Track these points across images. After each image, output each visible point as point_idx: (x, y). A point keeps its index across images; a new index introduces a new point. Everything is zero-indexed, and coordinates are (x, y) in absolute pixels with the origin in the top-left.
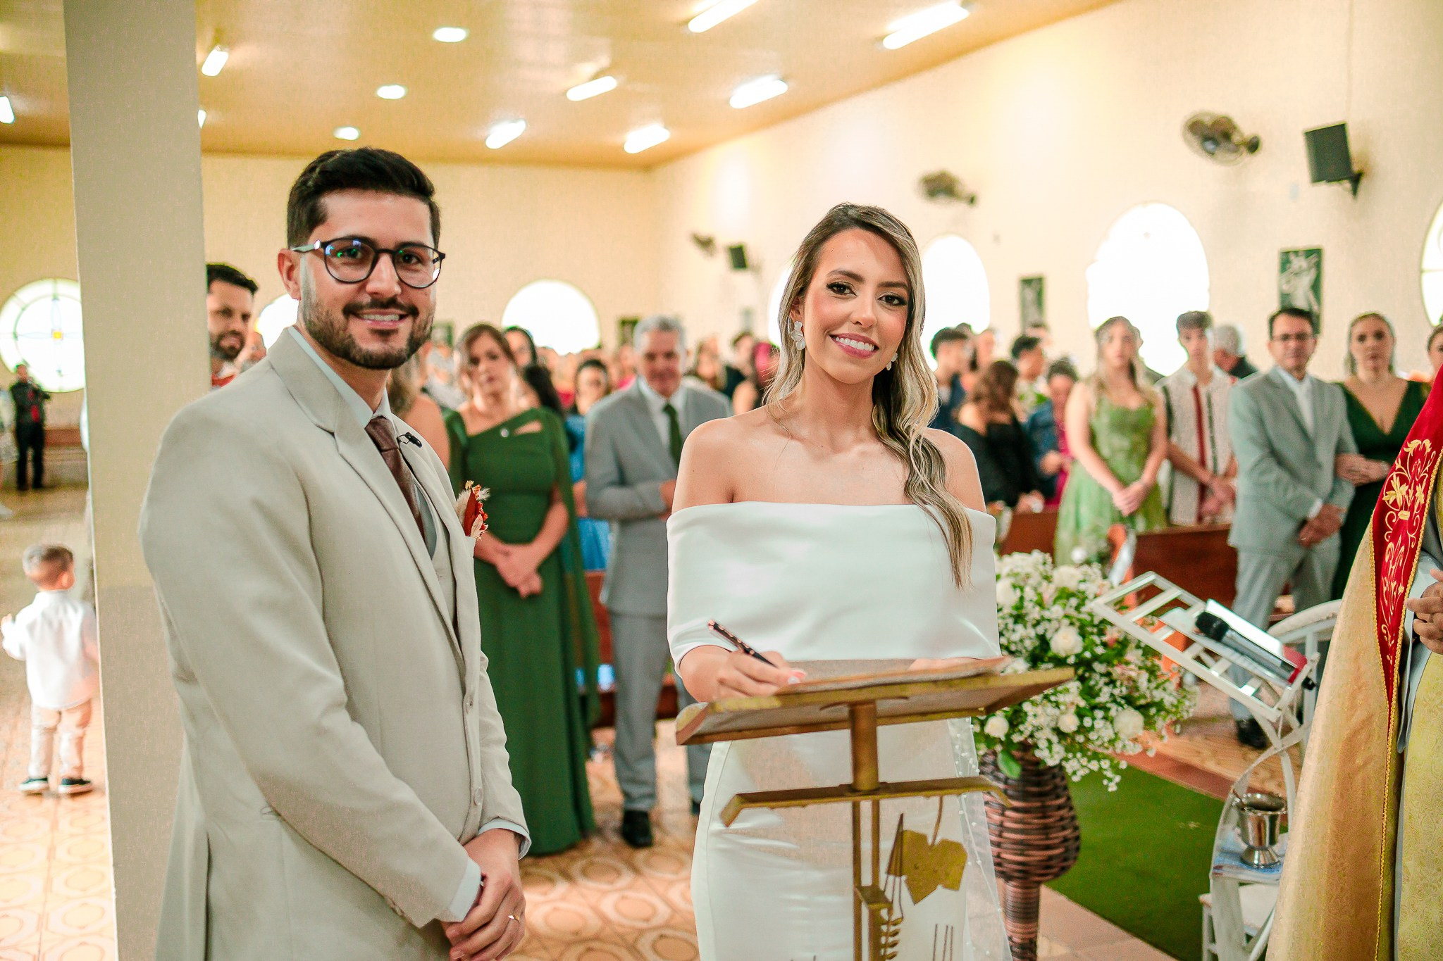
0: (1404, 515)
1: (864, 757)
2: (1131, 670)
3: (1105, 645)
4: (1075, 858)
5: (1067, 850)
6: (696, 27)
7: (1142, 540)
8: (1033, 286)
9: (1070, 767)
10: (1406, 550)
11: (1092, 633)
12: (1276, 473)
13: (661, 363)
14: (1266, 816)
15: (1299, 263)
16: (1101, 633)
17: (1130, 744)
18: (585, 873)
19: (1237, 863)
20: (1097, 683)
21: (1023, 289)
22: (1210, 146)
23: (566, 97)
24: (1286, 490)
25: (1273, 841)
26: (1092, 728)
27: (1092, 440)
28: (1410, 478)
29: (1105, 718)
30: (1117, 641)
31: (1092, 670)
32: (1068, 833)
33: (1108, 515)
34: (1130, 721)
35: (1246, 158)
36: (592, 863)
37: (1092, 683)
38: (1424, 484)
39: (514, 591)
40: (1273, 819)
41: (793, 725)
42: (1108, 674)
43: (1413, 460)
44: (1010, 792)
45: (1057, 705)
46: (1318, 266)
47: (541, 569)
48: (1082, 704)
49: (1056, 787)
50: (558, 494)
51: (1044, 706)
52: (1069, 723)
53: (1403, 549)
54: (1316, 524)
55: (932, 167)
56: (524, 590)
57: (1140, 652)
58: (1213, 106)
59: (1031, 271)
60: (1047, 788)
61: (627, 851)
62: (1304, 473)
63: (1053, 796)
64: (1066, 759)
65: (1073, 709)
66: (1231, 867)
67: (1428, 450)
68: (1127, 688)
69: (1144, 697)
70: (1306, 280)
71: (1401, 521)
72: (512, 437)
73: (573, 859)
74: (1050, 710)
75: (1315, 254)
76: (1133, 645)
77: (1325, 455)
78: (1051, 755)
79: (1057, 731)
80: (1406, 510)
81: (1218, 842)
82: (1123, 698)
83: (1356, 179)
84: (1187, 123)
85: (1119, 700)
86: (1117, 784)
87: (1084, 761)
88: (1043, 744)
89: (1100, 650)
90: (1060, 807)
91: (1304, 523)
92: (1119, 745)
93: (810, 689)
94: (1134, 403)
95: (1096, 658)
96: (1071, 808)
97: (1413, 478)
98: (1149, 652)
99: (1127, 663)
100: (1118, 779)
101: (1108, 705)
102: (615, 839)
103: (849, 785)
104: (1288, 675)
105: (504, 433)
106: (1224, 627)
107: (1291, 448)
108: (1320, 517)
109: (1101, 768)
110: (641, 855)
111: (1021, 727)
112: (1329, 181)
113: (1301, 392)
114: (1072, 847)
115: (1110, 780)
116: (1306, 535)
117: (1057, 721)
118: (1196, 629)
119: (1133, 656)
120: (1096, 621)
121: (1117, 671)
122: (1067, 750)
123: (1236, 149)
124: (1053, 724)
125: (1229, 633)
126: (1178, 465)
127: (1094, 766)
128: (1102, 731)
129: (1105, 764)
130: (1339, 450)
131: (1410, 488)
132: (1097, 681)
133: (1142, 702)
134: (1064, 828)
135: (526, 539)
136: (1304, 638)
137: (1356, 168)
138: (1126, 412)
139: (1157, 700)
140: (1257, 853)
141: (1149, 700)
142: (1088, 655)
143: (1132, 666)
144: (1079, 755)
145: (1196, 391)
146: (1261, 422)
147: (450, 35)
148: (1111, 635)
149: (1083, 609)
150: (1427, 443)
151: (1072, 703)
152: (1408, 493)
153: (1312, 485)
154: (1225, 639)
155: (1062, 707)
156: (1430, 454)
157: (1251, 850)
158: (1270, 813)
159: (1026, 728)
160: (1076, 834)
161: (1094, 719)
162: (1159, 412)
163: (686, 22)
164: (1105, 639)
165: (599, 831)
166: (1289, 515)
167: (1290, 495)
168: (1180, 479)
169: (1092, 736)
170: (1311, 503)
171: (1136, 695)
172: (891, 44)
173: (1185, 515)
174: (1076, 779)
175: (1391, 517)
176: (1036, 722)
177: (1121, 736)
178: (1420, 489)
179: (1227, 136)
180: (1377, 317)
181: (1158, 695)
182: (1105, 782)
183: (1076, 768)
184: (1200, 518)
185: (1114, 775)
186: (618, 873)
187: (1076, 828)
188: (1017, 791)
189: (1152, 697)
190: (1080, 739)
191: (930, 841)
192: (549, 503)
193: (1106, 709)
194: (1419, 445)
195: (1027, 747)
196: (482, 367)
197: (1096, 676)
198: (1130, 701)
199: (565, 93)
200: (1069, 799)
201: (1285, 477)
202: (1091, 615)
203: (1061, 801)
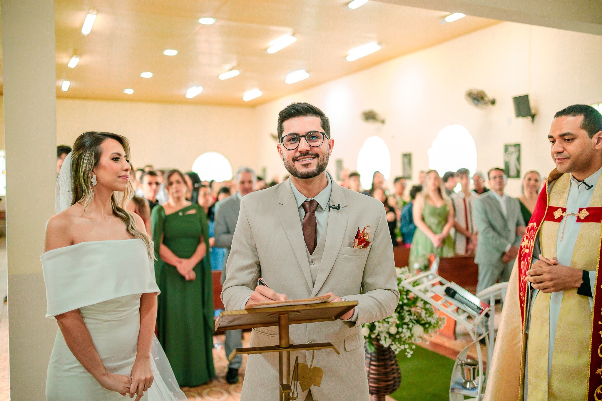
0: (527, 251)
1: (283, 334)
2: (418, 309)
3: (408, 299)
4: (399, 386)
5: (395, 382)
6: (270, 51)
7: (442, 260)
8: (408, 157)
9: (393, 348)
10: (527, 264)
11: (403, 294)
12: (492, 233)
13: (247, 185)
14: (471, 368)
15: (511, 149)
16: (407, 294)
17: (417, 339)
18: (208, 394)
19: (461, 387)
20: (405, 315)
21: (403, 158)
22: (476, 102)
23: (218, 78)
24: (496, 241)
25: (474, 379)
26: (402, 332)
27: (423, 219)
28: (529, 237)
29: (408, 328)
30: (413, 298)
31: (403, 309)
32: (395, 375)
33: (429, 249)
34: (418, 330)
35: (490, 106)
36: (212, 390)
37: (403, 314)
38: (533, 239)
39: (182, 278)
40: (474, 369)
41: (261, 324)
42: (409, 311)
43: (530, 230)
44: (373, 359)
45: (388, 322)
46: (519, 151)
47: (194, 269)
48: (398, 322)
49: (391, 357)
50: (202, 239)
51: (383, 323)
52: (393, 330)
53: (526, 263)
54: (509, 254)
55: (367, 108)
56: (187, 277)
57: (422, 302)
58: (477, 86)
59: (407, 151)
60: (387, 357)
61: (227, 386)
62: (503, 233)
63: (389, 360)
64: (392, 345)
65: (395, 324)
66: (458, 389)
67: (535, 226)
68: (417, 317)
69: (424, 320)
70: (514, 157)
71: (526, 253)
72: (184, 215)
73: (204, 389)
74: (386, 325)
75: (518, 146)
76: (419, 300)
77: (512, 226)
78: (385, 343)
79: (389, 333)
80: (528, 249)
81: (452, 378)
82: (415, 320)
83: (533, 116)
84: (467, 93)
85: (413, 321)
86: (411, 355)
87: (399, 345)
88: (383, 338)
89: (406, 301)
90: (392, 365)
91: (504, 254)
92: (413, 339)
93: (258, 307)
94: (439, 204)
95: (404, 304)
96: (397, 365)
97: (530, 237)
98: (426, 303)
99: (417, 306)
100: (411, 352)
101: (409, 323)
102: (223, 381)
103: (278, 346)
104: (480, 312)
105: (181, 214)
106: (455, 293)
107: (498, 224)
108: (510, 251)
109: (405, 348)
110: (232, 387)
111: (374, 332)
112: (523, 116)
113: (502, 202)
114: (397, 381)
115: (408, 353)
116: (505, 258)
117: (389, 329)
118: (444, 293)
119: (420, 304)
120: (405, 290)
121: (413, 310)
122: (393, 341)
123: (486, 103)
124: (387, 331)
125: (457, 295)
126: (457, 229)
127: (402, 347)
128: (406, 333)
129: (407, 346)
130: (518, 225)
131: (529, 240)
132: (405, 314)
133: (423, 322)
134: (394, 373)
135: (188, 256)
136: (489, 298)
137: (533, 111)
138: (435, 208)
139: (429, 321)
140: (468, 383)
141: (426, 321)
142: (401, 303)
143: (418, 308)
144: (397, 343)
145: (464, 200)
146: (486, 213)
147: (170, 53)
148: (411, 295)
149: (400, 285)
150: (535, 224)
151: (394, 322)
152: (528, 242)
153: (507, 239)
154: (455, 297)
155: (390, 324)
156: (535, 228)
157: (466, 382)
158: (473, 367)
159: (376, 331)
160: (399, 375)
161: (403, 328)
162: (450, 208)
163: (266, 49)
164: (408, 297)
165: (216, 378)
166: (498, 250)
167: (498, 242)
168: (459, 235)
169: (402, 335)
170: (506, 245)
171: (421, 319)
172: (350, 59)
173: (461, 249)
174: (396, 353)
175: (523, 251)
176: (380, 329)
177: (415, 335)
178: (532, 240)
179: (482, 98)
180: (536, 173)
181: (429, 319)
182: (406, 354)
183: (397, 348)
184: (467, 251)
185: (410, 351)
186: (222, 394)
187: (399, 373)
188: (375, 358)
189: (427, 320)
190: (398, 336)
191: (309, 366)
192: (199, 242)
193: (408, 325)
194: (532, 225)
195: (378, 340)
196: (174, 186)
197: (405, 312)
198: (418, 322)
199: (218, 76)
200: (396, 361)
201: (496, 235)
202: (403, 287)
203: (393, 362)
